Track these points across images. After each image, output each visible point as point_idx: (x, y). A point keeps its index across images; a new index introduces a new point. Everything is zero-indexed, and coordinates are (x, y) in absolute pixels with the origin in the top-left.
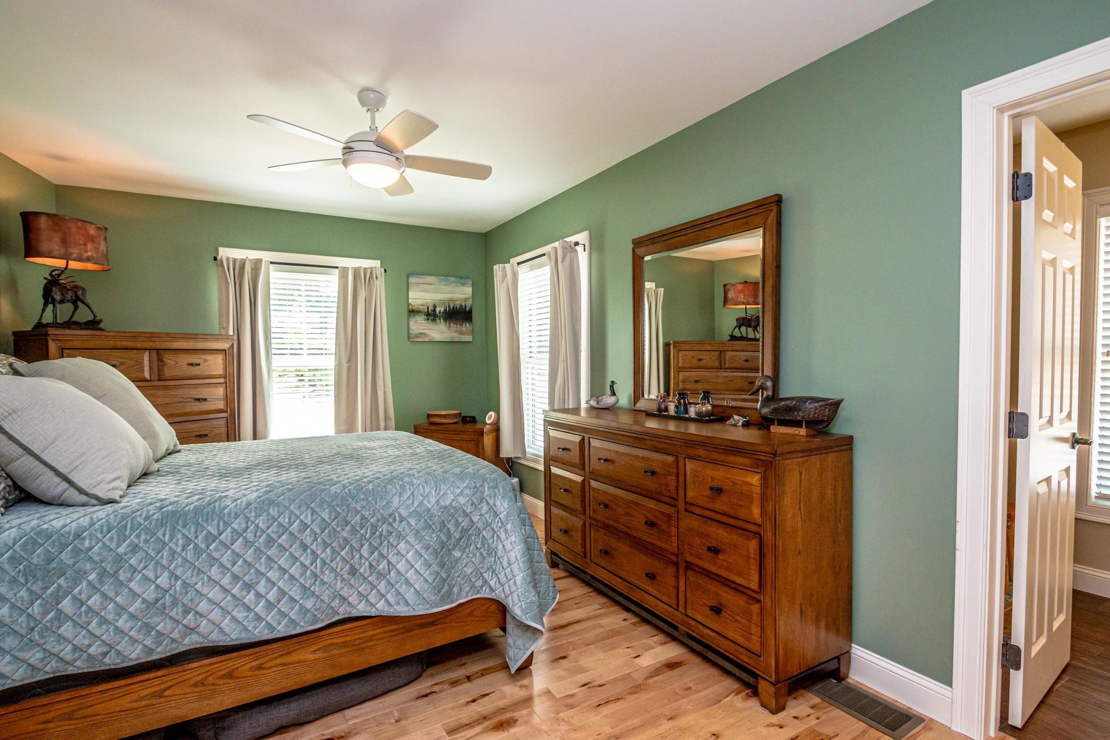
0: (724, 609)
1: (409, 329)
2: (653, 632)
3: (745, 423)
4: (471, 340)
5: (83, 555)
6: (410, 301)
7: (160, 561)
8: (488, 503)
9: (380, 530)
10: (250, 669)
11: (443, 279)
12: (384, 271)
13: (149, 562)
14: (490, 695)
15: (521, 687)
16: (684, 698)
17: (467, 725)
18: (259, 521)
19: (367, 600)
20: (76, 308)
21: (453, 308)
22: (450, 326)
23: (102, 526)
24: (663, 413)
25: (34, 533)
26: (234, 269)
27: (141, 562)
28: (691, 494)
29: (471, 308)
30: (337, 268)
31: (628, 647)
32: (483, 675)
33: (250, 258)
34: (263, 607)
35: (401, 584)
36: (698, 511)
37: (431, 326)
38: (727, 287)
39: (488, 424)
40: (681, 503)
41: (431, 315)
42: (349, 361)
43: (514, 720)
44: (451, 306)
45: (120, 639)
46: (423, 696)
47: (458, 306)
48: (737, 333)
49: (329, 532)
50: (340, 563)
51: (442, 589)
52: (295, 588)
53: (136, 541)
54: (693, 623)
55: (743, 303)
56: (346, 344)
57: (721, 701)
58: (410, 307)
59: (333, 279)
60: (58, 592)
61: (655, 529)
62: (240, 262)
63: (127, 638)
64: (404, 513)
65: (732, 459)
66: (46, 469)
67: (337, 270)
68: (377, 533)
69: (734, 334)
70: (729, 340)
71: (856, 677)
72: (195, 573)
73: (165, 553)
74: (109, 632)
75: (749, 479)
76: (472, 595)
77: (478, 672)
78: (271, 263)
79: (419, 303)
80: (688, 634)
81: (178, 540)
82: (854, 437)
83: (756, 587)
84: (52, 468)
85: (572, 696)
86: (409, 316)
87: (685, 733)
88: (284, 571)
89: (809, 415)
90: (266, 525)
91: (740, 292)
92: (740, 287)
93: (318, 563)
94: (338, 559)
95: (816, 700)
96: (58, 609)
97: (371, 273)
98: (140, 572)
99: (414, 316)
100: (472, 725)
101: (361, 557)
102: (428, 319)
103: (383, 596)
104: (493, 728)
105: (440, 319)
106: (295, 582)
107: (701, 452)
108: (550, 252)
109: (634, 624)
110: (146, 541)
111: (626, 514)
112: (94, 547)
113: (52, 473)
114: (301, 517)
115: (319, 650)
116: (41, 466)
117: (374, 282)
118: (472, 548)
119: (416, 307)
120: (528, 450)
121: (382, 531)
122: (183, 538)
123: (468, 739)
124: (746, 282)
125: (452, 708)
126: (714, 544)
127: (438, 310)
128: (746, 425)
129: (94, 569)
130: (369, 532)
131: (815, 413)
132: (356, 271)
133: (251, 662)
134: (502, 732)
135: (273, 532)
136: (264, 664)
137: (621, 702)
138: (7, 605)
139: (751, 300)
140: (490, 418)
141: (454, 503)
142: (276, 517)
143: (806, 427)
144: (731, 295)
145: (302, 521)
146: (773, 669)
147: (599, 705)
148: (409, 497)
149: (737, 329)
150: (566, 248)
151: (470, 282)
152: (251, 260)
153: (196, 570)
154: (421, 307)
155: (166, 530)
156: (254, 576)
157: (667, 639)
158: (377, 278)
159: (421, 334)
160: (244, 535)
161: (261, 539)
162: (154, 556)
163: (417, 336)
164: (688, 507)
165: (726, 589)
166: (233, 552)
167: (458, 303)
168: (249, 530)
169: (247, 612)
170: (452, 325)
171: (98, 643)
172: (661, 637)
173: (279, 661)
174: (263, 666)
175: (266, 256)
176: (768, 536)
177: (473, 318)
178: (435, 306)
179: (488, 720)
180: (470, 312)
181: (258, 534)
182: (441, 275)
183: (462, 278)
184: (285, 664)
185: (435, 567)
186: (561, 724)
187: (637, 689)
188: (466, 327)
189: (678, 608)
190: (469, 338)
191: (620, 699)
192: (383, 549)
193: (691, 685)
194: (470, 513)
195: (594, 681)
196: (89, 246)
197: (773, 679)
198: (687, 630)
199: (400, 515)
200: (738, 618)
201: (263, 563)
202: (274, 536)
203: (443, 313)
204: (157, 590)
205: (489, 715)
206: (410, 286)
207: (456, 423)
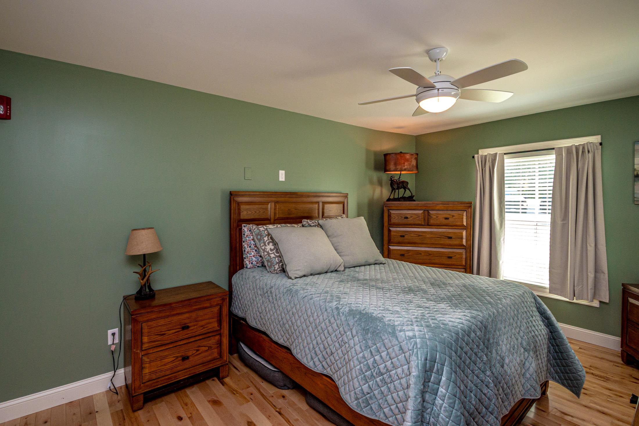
1: (634, 193)
6: (636, 167)
12: (600, 144)
20: (405, 191)
30: (553, 149)
42: (563, 220)
56: (561, 205)
58: (636, 173)
62: (485, 157)
67: (554, 150)
78: (505, 154)
86: (635, 181)
97: (584, 148)
132: (569, 150)
158: (589, 152)
175: (500, 150)
196: (406, 164)
206: (636, 153)
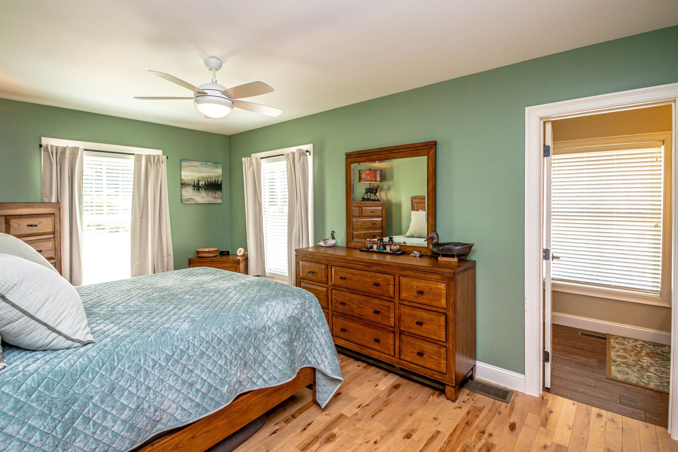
0: (424, 353)
1: (181, 196)
2: (378, 370)
3: (420, 255)
4: (221, 202)
5: (88, 385)
6: (182, 177)
7: (139, 379)
8: (308, 312)
9: (259, 336)
10: (188, 440)
11: (204, 164)
12: (166, 158)
13: (132, 381)
14: (312, 423)
15: (326, 415)
16: (411, 403)
17: (310, 444)
18: (195, 342)
19: (252, 381)
21: (210, 182)
22: (208, 194)
23: (98, 362)
24: (370, 250)
25: (51, 375)
26: (57, 154)
27: (127, 382)
28: (404, 295)
29: (221, 182)
30: (133, 154)
31: (369, 381)
32: (301, 413)
33: (69, 146)
34: (201, 397)
35: (272, 367)
36: (407, 303)
37: (196, 193)
38: (361, 172)
39: (239, 256)
40: (397, 300)
41: (197, 187)
43: (334, 435)
44: (209, 181)
45: (116, 439)
46: (273, 433)
47: (213, 181)
48: (365, 197)
49: (234, 342)
50: (240, 360)
51: (292, 366)
52: (217, 381)
53: (122, 368)
54: (405, 362)
55: (370, 181)
56: (140, 206)
57: (428, 401)
58: (183, 182)
59: (130, 162)
60: (73, 415)
61: (380, 315)
62: (62, 148)
63: (120, 437)
64: (270, 324)
65: (430, 276)
66: (40, 325)
67: (134, 156)
68: (257, 338)
69: (364, 197)
70: (362, 201)
71: (479, 376)
72: (161, 383)
73: (142, 373)
74: (108, 436)
75: (439, 286)
76: (301, 366)
77: (296, 412)
78: (85, 150)
79: (188, 179)
80: (401, 369)
81: (149, 363)
82: (476, 262)
83: (444, 340)
84: (45, 324)
85: (356, 414)
86: (182, 187)
87: (421, 421)
88: (210, 371)
89: (460, 252)
90: (199, 344)
91: (368, 174)
92: (367, 172)
93: (228, 363)
94: (238, 358)
95: (467, 391)
96: (73, 428)
97: (159, 159)
98: (127, 389)
99: (185, 187)
100: (312, 443)
101: (250, 354)
102: (194, 189)
103: (261, 376)
104: (325, 442)
105: (202, 189)
106: (217, 377)
107: (410, 273)
108: (289, 154)
109: (364, 367)
110: (129, 367)
111: (359, 307)
112: (95, 378)
113: (45, 327)
114: (218, 335)
115: (225, 418)
116: (36, 323)
117: (160, 164)
118: (301, 339)
119: (187, 181)
120: (267, 271)
121: (260, 337)
122: (152, 361)
123: (315, 451)
124: (370, 169)
125: (295, 436)
126: (419, 320)
127: (200, 183)
128: (421, 256)
129: (97, 393)
130: (253, 338)
131: (463, 251)
132: (148, 157)
133: (189, 434)
134: (331, 443)
135: (204, 348)
136: (195, 435)
137: (382, 411)
138: (38, 433)
139: (373, 179)
140: (240, 252)
141: (293, 314)
142: (204, 337)
143: (457, 258)
144: (363, 176)
145: (218, 338)
146: (454, 380)
147: (373, 416)
148: (271, 314)
149: (366, 194)
150: (301, 153)
151: (221, 166)
152: (70, 148)
153: (161, 381)
154: (190, 181)
155: (141, 356)
156: (194, 378)
157: (387, 373)
158: (162, 162)
159: (190, 199)
160: (187, 352)
161: (197, 353)
162: (135, 377)
163: (187, 200)
164: (401, 302)
165: (426, 342)
166: (182, 364)
167: (213, 180)
168: (190, 349)
169: (191, 402)
170: (209, 193)
171: (101, 445)
172: (382, 372)
173: (204, 430)
174: (195, 436)
175: (81, 145)
176: (450, 314)
177: (222, 188)
178: (198, 181)
179: (320, 437)
180: (221, 185)
181: (195, 350)
182: (202, 161)
183: (216, 164)
184: (207, 432)
185: (288, 355)
186: (360, 431)
187: (386, 403)
188: (218, 194)
189: (395, 355)
190: (220, 201)
191: (381, 410)
192: (261, 348)
193: (410, 395)
194: (300, 318)
195: (363, 403)
197: (454, 385)
198: (400, 366)
199: (268, 325)
200: (433, 357)
201: (199, 369)
202: (204, 350)
203: (204, 185)
204: (139, 399)
205: (319, 435)
206: (182, 167)
207: (216, 256)
